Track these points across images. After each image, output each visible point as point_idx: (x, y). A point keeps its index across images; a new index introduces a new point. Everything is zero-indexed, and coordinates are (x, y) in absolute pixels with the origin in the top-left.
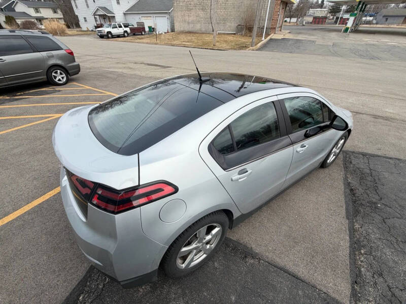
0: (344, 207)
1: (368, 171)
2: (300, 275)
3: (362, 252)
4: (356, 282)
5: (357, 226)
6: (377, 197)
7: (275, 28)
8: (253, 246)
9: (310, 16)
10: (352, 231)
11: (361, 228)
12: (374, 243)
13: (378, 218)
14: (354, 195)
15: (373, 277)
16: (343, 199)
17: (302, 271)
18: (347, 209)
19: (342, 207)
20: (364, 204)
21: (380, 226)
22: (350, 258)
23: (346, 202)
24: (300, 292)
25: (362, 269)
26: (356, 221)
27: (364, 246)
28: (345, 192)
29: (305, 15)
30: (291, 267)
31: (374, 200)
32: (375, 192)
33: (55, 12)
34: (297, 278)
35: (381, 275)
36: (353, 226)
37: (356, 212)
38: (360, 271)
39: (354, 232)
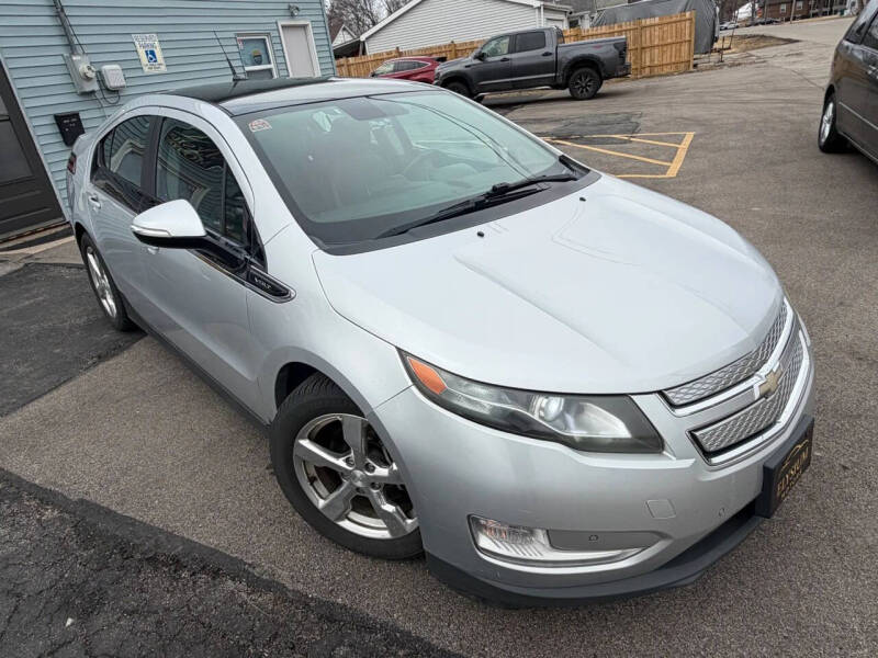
5: (49, 514)
10: (45, 497)
11: (39, 520)
14: (153, 560)
16: (147, 519)
18: (108, 512)
19: (122, 503)
20: (102, 574)
21: (10, 570)
23: (132, 522)
26: (62, 520)
31: (99, 621)
36: (55, 506)
39: (41, 500)
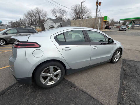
0: (120, 76)
1: (134, 66)
2: (93, 96)
3: (125, 92)
4: (120, 103)
6: (137, 74)
7: (102, 28)
8: (76, 84)
9: (115, 26)
12: (132, 89)
13: (135, 81)
15: (130, 102)
17: (94, 95)
20: (130, 76)
21: (136, 84)
22: (119, 93)
24: (91, 102)
25: (124, 98)
26: (125, 81)
27: (126, 90)
28: (121, 71)
29: (114, 26)
30: (89, 93)
31: (135, 75)
32: (135, 72)
33: (40, 27)
34: (91, 97)
35: (134, 102)
36: (123, 82)
37: (125, 78)
38: (123, 99)
39: (123, 84)
